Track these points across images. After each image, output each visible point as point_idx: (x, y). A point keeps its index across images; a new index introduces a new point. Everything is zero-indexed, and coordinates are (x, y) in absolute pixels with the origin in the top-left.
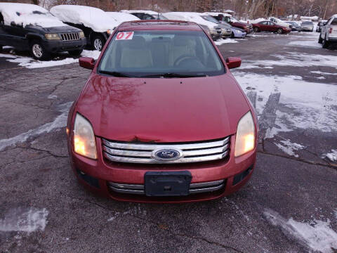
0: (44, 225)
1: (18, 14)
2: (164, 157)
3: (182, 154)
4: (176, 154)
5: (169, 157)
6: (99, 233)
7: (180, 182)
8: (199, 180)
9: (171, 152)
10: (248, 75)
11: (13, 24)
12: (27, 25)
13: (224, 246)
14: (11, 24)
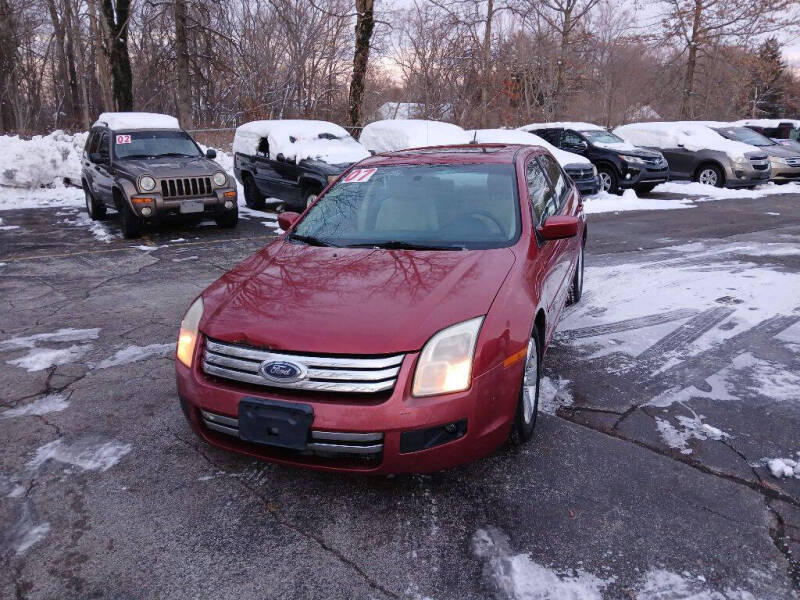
0: (109, 465)
1: (293, 140)
2: (275, 375)
3: (304, 372)
4: (293, 372)
5: (283, 376)
6: (170, 493)
7: (292, 422)
8: (326, 424)
9: (288, 368)
10: (757, 272)
11: (280, 157)
12: (303, 160)
13: (343, 559)
14: (278, 158)
